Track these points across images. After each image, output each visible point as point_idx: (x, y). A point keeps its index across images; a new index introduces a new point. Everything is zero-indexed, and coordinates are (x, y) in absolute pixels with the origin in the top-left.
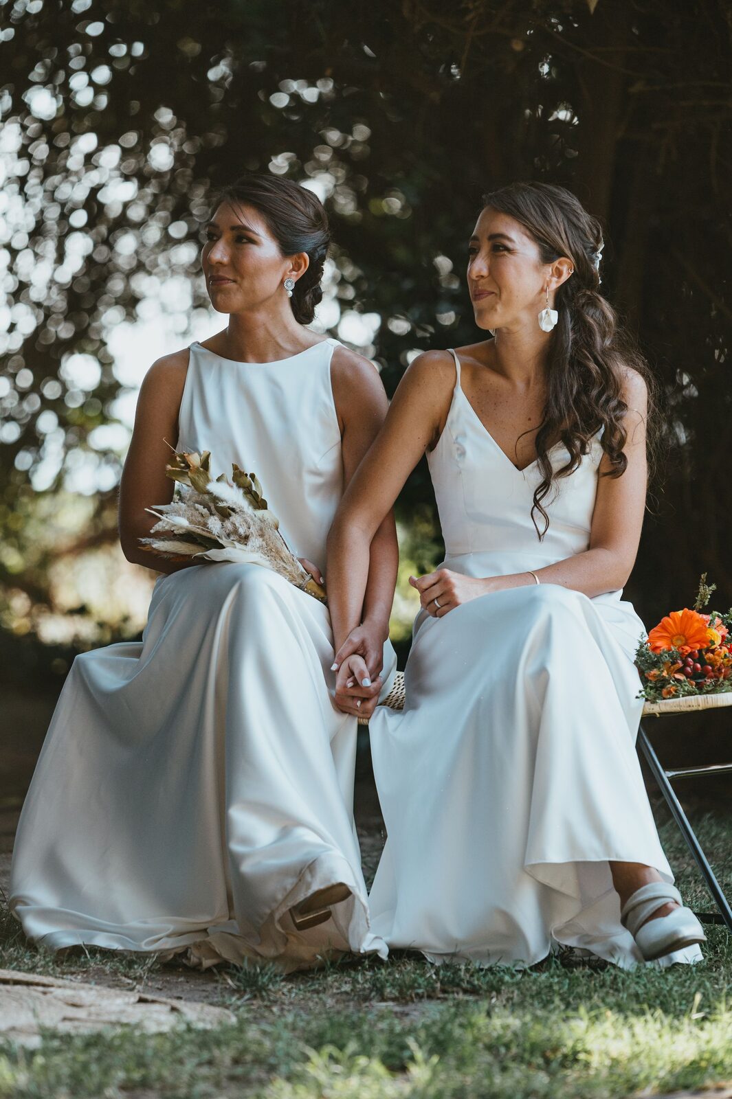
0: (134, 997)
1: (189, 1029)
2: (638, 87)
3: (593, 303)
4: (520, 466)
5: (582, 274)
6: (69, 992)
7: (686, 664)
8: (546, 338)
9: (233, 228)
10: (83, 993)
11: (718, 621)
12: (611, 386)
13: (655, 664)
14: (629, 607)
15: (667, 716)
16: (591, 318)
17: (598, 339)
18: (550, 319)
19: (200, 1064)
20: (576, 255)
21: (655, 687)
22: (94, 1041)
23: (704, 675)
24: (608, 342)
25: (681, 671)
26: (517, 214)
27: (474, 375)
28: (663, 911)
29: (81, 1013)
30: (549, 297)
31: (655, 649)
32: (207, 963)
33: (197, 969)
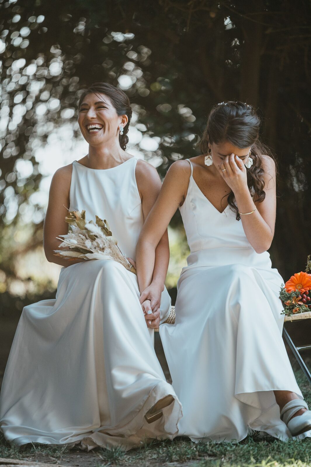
2: (269, 31)
4: (221, 211)
7: (303, 297)
9: (96, 103)
13: (289, 298)
14: (276, 271)
21: (289, 309)
25: (301, 300)
28: (299, 413)
31: (288, 291)
32: (90, 448)
33: (85, 451)
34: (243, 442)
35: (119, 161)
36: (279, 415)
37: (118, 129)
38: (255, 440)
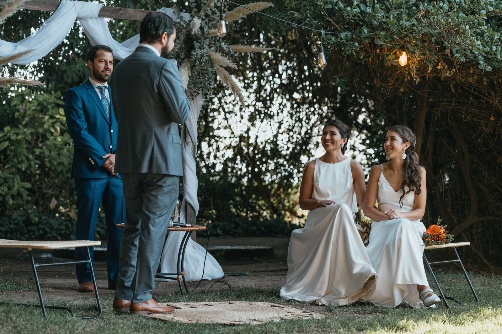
0: (302, 311)
1: (313, 319)
2: (430, 100)
3: (413, 154)
4: (396, 191)
5: (411, 147)
6: (288, 309)
7: (434, 238)
8: (403, 161)
9: (331, 132)
10: (291, 310)
11: (442, 228)
12: (417, 173)
13: (427, 237)
14: (422, 223)
15: (429, 250)
16: (413, 157)
17: (415, 162)
18: (404, 156)
19: (315, 327)
20: (411, 142)
21: (427, 243)
22: (292, 321)
23: (439, 240)
24: (417, 163)
25: (433, 239)
26: (397, 131)
27: (385, 169)
28: (430, 295)
29: (290, 314)
30: (404, 151)
31: (427, 234)
32: (320, 304)
33: (318, 305)
34: (397, 307)
35: (340, 160)
36: (419, 297)
37: (341, 144)
38: (404, 307)
